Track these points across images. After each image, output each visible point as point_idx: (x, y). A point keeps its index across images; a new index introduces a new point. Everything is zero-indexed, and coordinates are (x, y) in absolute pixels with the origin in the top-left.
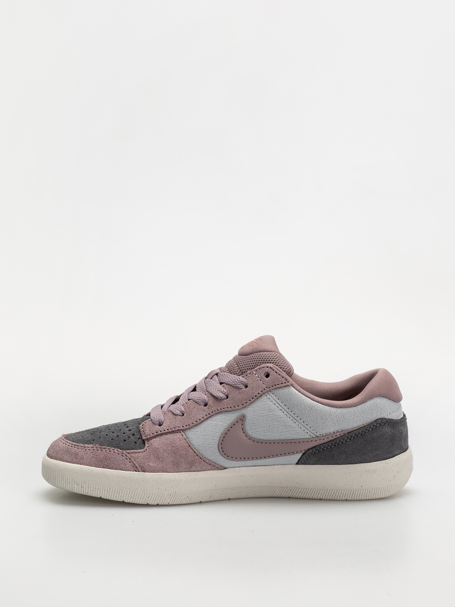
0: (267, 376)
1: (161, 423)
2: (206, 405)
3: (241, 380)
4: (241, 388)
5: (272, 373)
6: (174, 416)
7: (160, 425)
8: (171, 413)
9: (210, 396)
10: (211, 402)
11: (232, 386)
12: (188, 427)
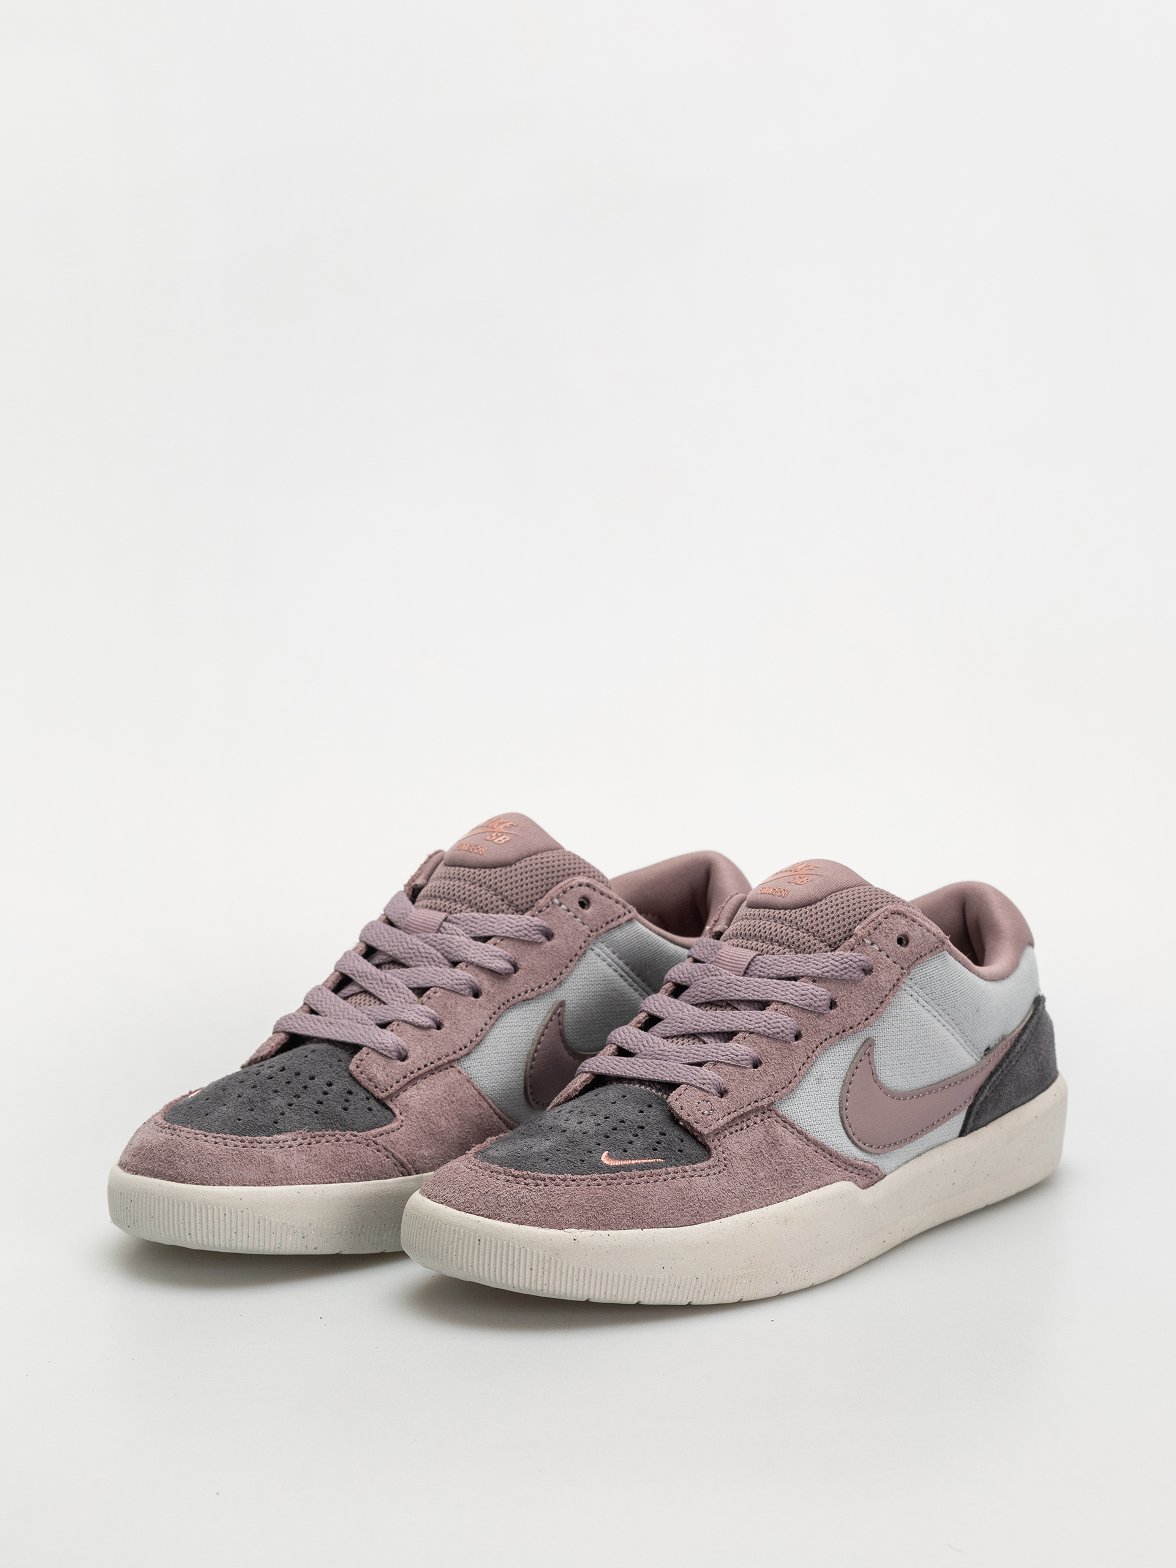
0: (584, 903)
1: (404, 1054)
2: (476, 994)
3: (536, 923)
4: (541, 943)
5: (594, 896)
6: (424, 1032)
7: (403, 1057)
8: (408, 1027)
9: (477, 971)
10: (485, 983)
11: (518, 940)
12: (465, 1051)
